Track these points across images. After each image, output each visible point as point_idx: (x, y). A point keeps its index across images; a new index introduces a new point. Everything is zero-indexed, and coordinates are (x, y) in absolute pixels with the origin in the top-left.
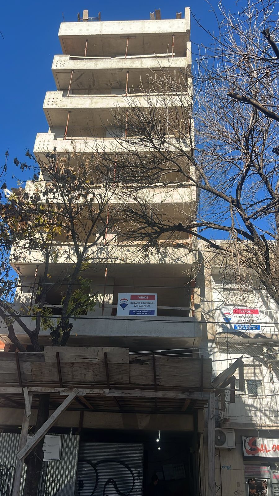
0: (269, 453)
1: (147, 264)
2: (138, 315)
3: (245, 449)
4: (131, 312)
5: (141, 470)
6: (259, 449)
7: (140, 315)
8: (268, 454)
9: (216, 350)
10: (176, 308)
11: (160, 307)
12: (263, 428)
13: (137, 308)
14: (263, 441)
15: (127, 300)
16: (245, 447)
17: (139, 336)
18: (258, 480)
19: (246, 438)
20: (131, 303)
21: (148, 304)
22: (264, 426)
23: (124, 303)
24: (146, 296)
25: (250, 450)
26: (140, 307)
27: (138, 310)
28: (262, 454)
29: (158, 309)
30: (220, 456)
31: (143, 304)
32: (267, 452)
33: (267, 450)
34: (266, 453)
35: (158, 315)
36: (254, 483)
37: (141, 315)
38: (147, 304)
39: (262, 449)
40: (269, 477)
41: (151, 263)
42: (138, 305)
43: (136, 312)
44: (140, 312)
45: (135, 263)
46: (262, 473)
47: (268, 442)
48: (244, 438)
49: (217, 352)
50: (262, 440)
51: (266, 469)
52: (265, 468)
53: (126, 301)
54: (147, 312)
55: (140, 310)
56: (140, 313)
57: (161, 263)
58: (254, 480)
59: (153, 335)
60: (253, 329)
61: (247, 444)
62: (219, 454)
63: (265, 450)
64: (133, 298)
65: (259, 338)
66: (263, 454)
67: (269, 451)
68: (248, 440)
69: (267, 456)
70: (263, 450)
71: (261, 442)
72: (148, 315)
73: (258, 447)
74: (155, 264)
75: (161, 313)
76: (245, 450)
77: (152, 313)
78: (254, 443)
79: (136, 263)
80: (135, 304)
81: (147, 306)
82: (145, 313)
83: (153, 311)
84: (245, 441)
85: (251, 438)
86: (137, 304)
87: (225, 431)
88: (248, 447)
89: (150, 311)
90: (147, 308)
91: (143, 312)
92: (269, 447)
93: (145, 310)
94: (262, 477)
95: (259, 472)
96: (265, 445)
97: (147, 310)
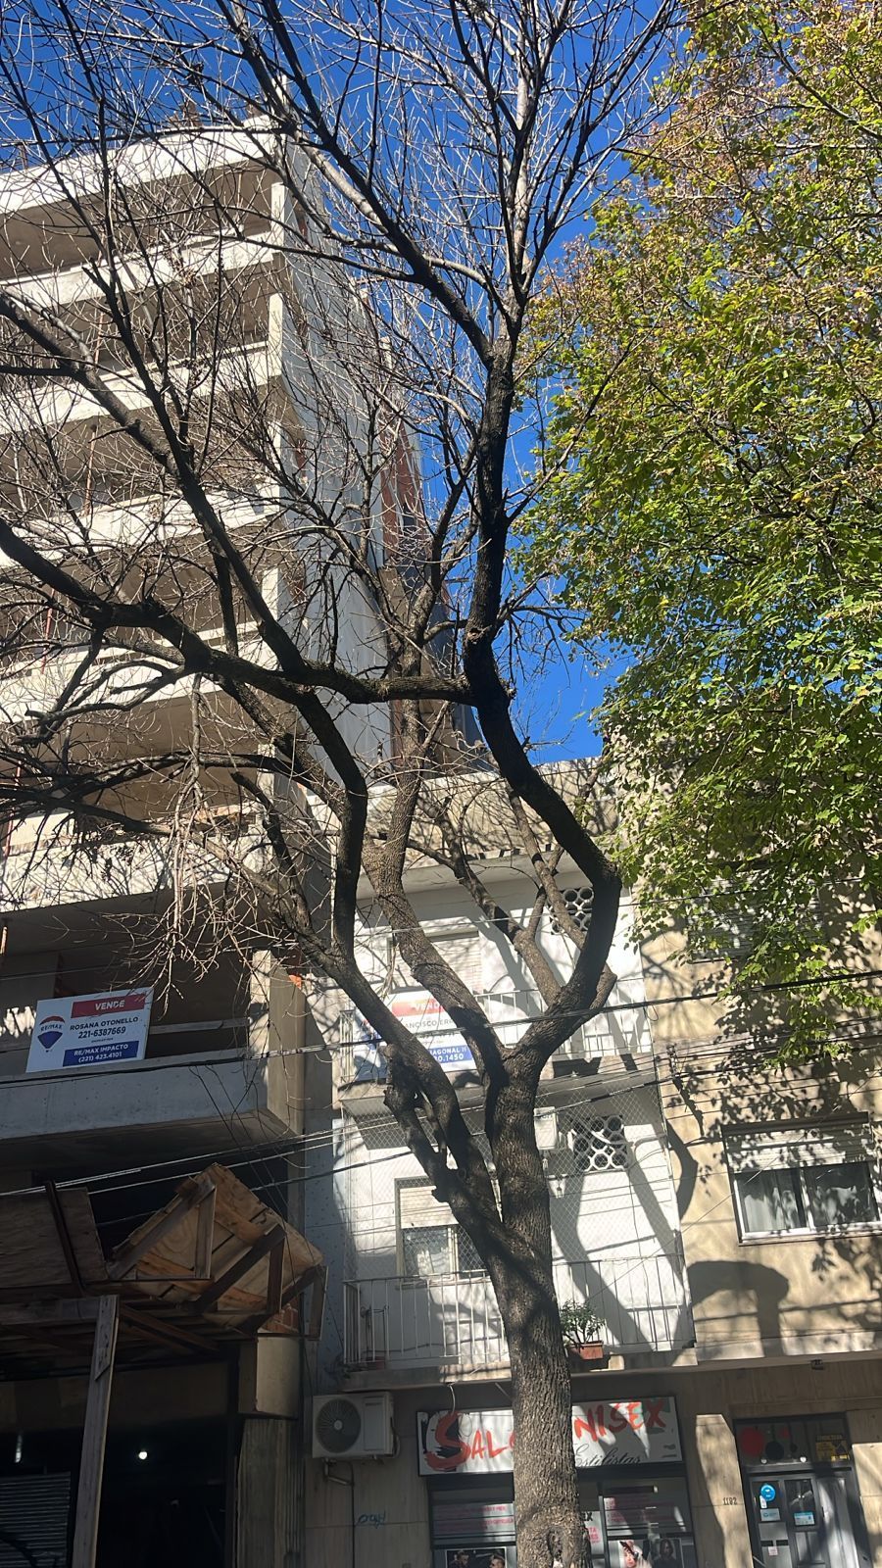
0: (498, 1457)
1: (121, 896)
2: (89, 1062)
3: (425, 1452)
4: (70, 1057)
5: (60, 1554)
6: (468, 1448)
7: (95, 1061)
8: (494, 1461)
9: (358, 1139)
10: (205, 1026)
11: (158, 1030)
12: (467, 1378)
13: (88, 1042)
14: (481, 1421)
15: (62, 1020)
16: (425, 1447)
17: (82, 1128)
18: (478, 1552)
19: (429, 1418)
20: (72, 1028)
21: (121, 1025)
22: (469, 1372)
23: (53, 1030)
24: (119, 999)
25: (439, 1453)
26: (98, 1037)
27: (90, 1048)
28: (476, 1463)
29: (150, 1037)
30: (352, 1484)
31: (106, 1027)
32: (492, 1455)
33: (494, 1449)
34: (491, 1460)
35: (148, 1055)
36: (465, 1563)
37: (99, 1061)
38: (117, 1026)
39: (477, 1448)
40: (513, 1539)
41: (133, 891)
42: (93, 1030)
43: (85, 1055)
44: (97, 1053)
45: (84, 901)
46: (492, 1527)
47: (495, 1422)
48: (422, 1417)
49: (359, 1146)
50: (477, 1418)
51: (504, 1513)
52: (500, 1508)
53: (59, 1023)
54: (115, 1051)
55: (94, 1048)
56: (95, 1055)
57: (162, 887)
58: (466, 1553)
59: (126, 1121)
60: (451, 1058)
61: (431, 1436)
62: (349, 1478)
63: (487, 1451)
64: (79, 1010)
65: (469, 1085)
66: (478, 1465)
67: (500, 1451)
68: (433, 1424)
69: (494, 1470)
70: (481, 1450)
71: (476, 1425)
72: (119, 1058)
73: (465, 1441)
74: (144, 894)
75: (158, 1046)
76: (425, 1456)
77: (131, 1049)
78: (453, 1431)
79: (87, 899)
80: (83, 1030)
81: (118, 1031)
82: (108, 1053)
83: (134, 1045)
84: (425, 1426)
85: (444, 1414)
86: (87, 1030)
87: (358, 1402)
88: (433, 1445)
89: (126, 1047)
90: (118, 1038)
91: (105, 1052)
92: (499, 1438)
93: (111, 1045)
94: (490, 1539)
95: (480, 1523)
96: (489, 1433)
97: (115, 1045)
